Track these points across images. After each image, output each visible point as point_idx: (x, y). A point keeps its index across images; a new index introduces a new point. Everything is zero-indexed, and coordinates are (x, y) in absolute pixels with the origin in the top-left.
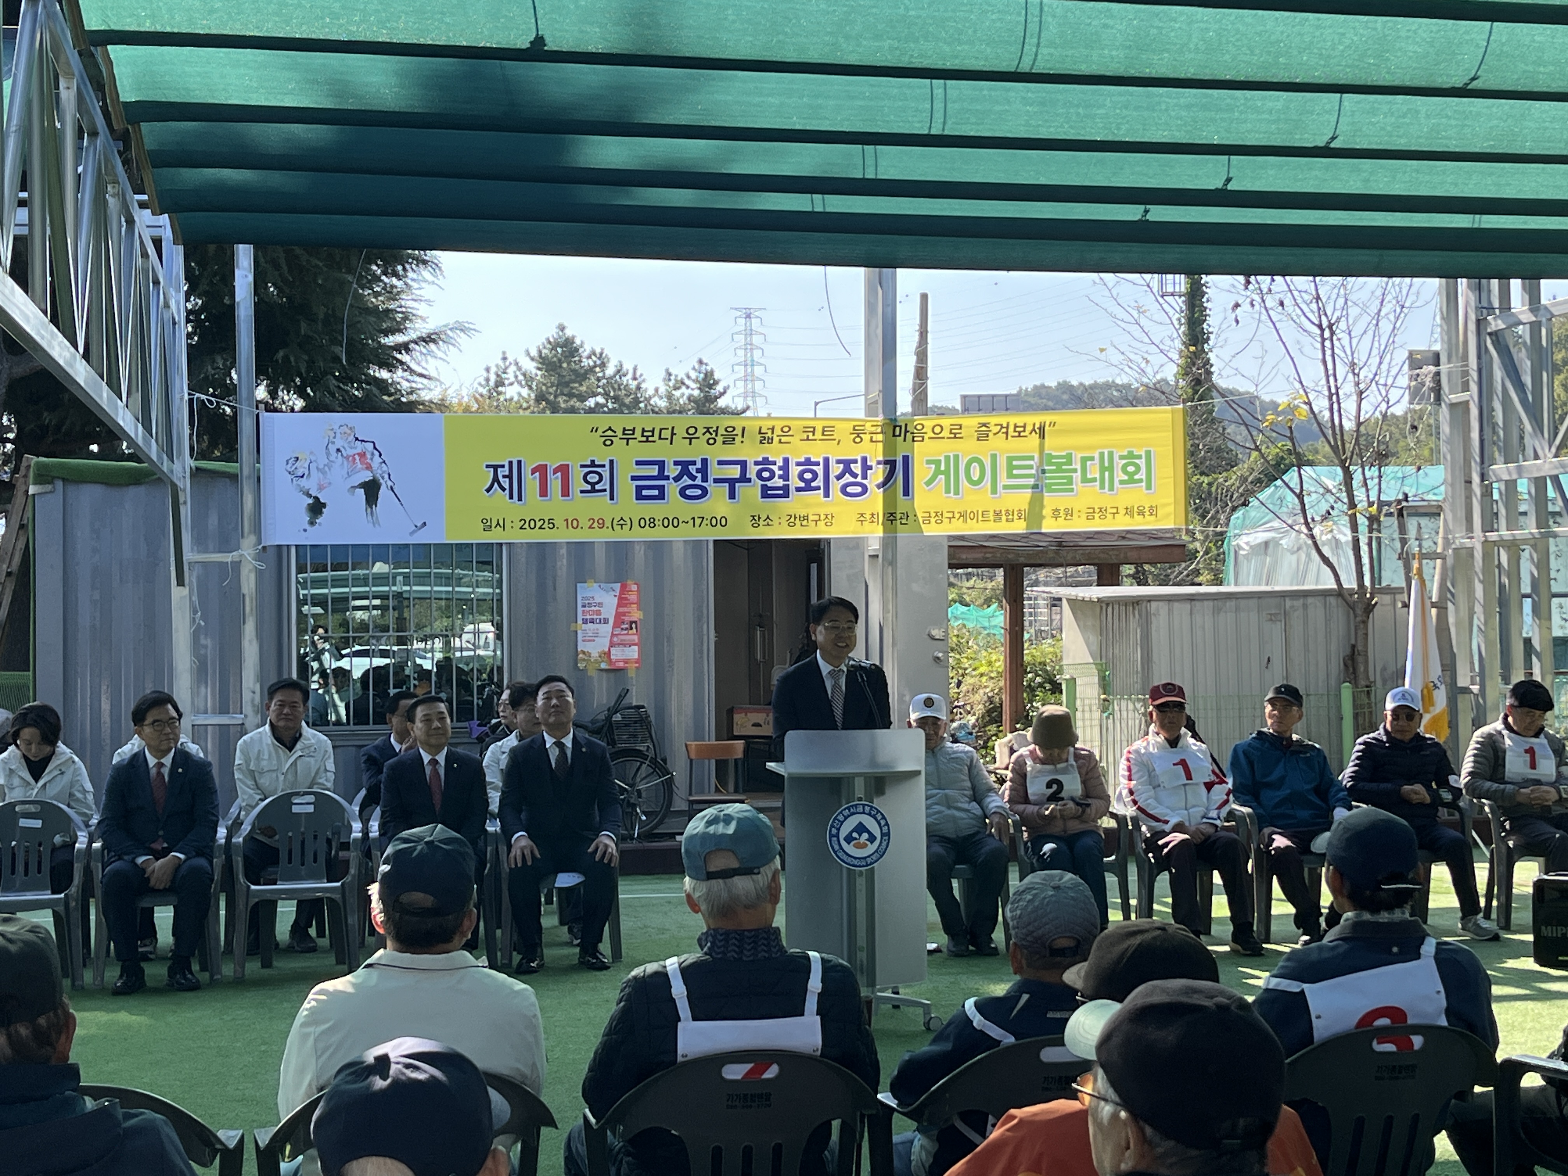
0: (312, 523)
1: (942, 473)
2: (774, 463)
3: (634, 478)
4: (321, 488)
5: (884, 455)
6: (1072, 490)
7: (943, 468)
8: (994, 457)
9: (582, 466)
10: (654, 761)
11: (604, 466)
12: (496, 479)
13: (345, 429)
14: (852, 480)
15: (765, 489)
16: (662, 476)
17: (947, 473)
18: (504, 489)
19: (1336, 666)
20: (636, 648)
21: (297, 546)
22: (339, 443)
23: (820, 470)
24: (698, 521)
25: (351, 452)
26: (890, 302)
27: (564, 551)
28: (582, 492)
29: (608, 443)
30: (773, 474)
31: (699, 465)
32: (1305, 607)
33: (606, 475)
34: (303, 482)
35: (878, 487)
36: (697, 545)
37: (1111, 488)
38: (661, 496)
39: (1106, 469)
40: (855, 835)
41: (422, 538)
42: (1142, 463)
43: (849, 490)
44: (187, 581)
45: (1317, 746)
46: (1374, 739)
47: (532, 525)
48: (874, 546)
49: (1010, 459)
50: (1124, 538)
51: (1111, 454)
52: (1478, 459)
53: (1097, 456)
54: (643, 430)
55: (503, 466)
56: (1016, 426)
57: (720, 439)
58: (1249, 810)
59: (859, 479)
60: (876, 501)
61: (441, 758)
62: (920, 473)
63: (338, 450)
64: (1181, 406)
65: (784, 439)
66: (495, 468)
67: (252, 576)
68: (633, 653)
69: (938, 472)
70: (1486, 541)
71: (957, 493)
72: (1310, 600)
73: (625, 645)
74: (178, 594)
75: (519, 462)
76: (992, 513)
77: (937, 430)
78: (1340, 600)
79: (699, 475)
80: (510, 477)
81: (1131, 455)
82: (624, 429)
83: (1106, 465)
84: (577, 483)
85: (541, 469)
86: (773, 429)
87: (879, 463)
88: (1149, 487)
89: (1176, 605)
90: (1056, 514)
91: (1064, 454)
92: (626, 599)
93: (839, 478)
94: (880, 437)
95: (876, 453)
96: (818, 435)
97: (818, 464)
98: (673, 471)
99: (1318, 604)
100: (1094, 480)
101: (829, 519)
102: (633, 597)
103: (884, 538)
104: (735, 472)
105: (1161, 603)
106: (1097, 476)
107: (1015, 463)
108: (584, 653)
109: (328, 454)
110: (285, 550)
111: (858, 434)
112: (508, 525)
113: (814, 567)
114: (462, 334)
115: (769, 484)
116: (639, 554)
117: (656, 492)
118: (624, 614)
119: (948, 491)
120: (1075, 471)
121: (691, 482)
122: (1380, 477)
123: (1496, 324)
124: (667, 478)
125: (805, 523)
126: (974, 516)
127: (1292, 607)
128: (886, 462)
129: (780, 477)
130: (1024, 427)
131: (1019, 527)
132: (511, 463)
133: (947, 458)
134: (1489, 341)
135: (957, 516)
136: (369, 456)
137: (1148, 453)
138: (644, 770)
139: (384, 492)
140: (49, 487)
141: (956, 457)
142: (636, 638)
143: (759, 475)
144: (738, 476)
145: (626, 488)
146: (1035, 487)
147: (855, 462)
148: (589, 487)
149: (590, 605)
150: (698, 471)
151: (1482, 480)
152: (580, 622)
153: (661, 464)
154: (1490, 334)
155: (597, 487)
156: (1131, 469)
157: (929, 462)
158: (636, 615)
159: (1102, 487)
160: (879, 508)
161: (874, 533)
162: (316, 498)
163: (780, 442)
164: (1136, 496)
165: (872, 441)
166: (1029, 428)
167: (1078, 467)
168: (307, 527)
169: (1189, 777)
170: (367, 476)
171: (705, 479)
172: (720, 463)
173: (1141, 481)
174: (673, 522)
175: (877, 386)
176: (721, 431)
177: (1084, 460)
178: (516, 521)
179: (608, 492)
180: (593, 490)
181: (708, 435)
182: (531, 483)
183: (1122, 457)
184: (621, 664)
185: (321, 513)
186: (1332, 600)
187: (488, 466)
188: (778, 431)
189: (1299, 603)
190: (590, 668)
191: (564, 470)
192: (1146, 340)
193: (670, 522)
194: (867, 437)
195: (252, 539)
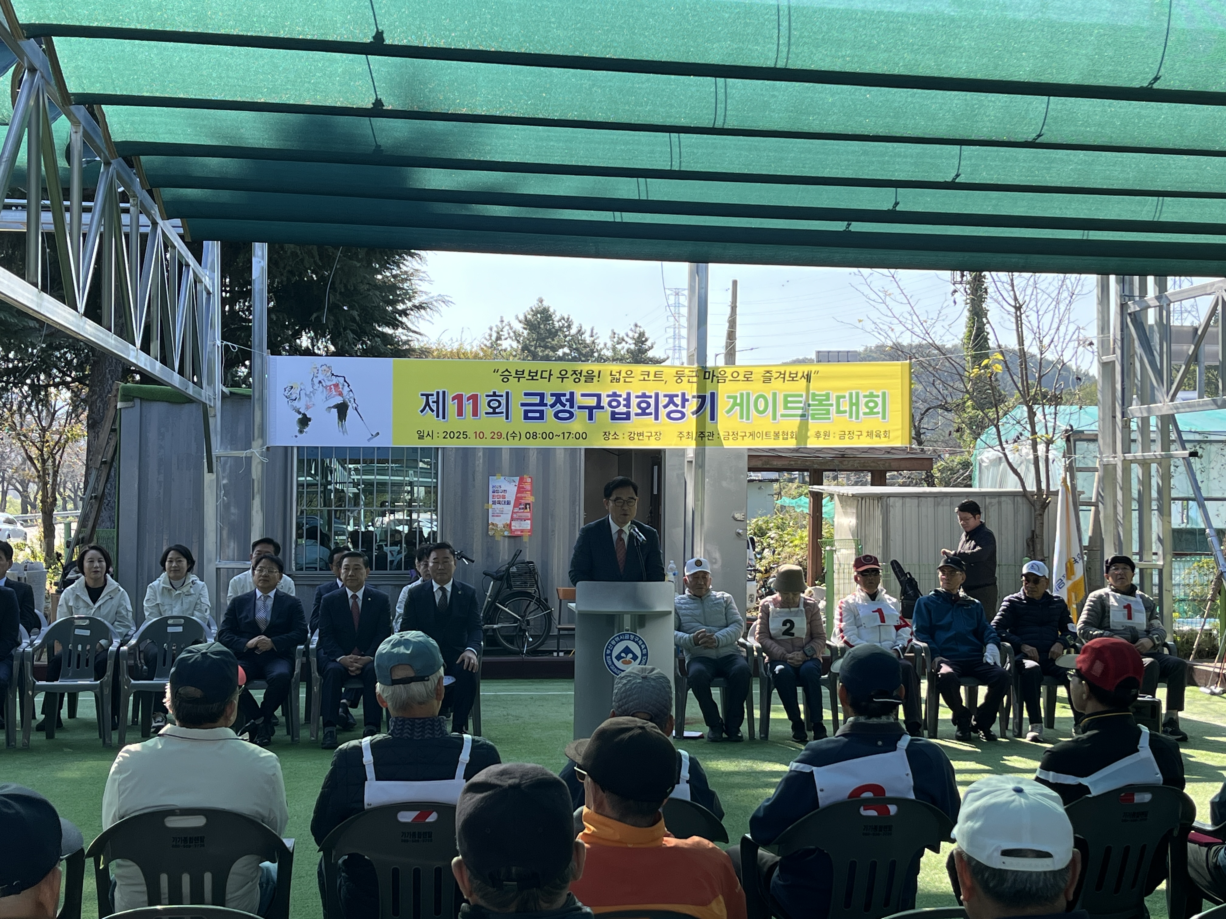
0: (301, 432)
1: (738, 405)
2: (620, 396)
3: (523, 405)
4: (307, 408)
5: (697, 392)
6: (829, 419)
7: (738, 401)
8: (774, 395)
9: (487, 396)
10: (539, 600)
11: (502, 396)
12: (427, 403)
13: (324, 367)
14: (674, 408)
15: (613, 414)
16: (542, 403)
17: (741, 405)
18: (433, 411)
19: (1021, 545)
20: (529, 522)
21: (298, 447)
22: (320, 377)
23: (652, 401)
24: (567, 435)
25: (329, 383)
26: (703, 286)
27: (481, 454)
28: (487, 413)
29: (505, 380)
30: (619, 404)
31: (568, 397)
32: (1000, 503)
33: (504, 402)
34: (295, 403)
35: (693, 413)
36: (573, 452)
37: (857, 418)
38: (541, 417)
39: (854, 404)
40: (623, 655)
41: (376, 443)
42: (879, 401)
43: (672, 415)
44: (215, 470)
45: (977, 601)
46: (1017, 598)
47: (452, 435)
48: (690, 454)
49: (786, 397)
50: (889, 452)
51: (857, 394)
52: (1120, 402)
53: (847, 395)
54: (530, 372)
55: (432, 395)
56: (790, 373)
57: (583, 379)
58: (925, 645)
59: (679, 408)
60: (690, 423)
61: (360, 594)
62: (722, 404)
63: (320, 382)
64: (908, 361)
65: (627, 380)
66: (428, 396)
67: (260, 467)
68: (527, 525)
69: (735, 404)
70: (1125, 460)
71: (748, 419)
72: (1003, 499)
73: (521, 520)
74: (209, 478)
75: (444, 393)
76: (772, 433)
77: (735, 375)
78: (1024, 499)
79: (568, 404)
80: (437, 402)
81: (871, 395)
82: (517, 371)
83: (854, 401)
84: (484, 407)
85: (459, 398)
86: (620, 373)
87: (694, 397)
88: (884, 417)
89: (908, 500)
90: (817, 435)
91: (824, 393)
92: (523, 488)
93: (665, 407)
94: (695, 379)
95: (691, 390)
96: (652, 377)
97: (650, 397)
98: (550, 400)
99: (1009, 501)
100: (845, 412)
101: (658, 435)
102: (528, 487)
103: (696, 449)
104: (593, 402)
105: (897, 499)
106: (847, 409)
107: (789, 399)
108: (493, 524)
109: (313, 384)
110: (289, 450)
111: (679, 376)
112: (435, 435)
113: (656, 468)
114: (442, 304)
115: (617, 410)
116: (533, 459)
117: (538, 415)
118: (521, 498)
119: (742, 418)
120: (832, 405)
121: (562, 408)
122: (1056, 414)
123: (1133, 307)
124: (546, 405)
125: (641, 438)
126: (760, 435)
127: (990, 503)
128: (699, 397)
129: (624, 406)
130: (797, 374)
131: (791, 444)
132: (438, 393)
133: (742, 395)
134: (1129, 320)
135: (748, 434)
136: (341, 386)
137: (884, 394)
138: (533, 606)
139: (350, 412)
140: (130, 404)
141: (748, 394)
142: (529, 515)
143: (610, 404)
144: (595, 404)
145: (517, 412)
146: (803, 416)
147: (677, 396)
148: (491, 411)
149: (497, 492)
150: (567, 400)
151: (1123, 417)
152: (491, 503)
153: (542, 396)
154: (1130, 314)
155: (497, 410)
156: (871, 405)
157: (729, 397)
158: (530, 499)
159: (851, 417)
160: (693, 429)
161: (690, 446)
162: (304, 415)
163: (625, 381)
164: (874, 423)
165: (689, 382)
166: (800, 375)
167: (834, 403)
168: (298, 434)
169: (883, 620)
170: (339, 400)
171: (572, 406)
172: (583, 395)
173: (878, 413)
174: (550, 435)
175: (694, 344)
176: (584, 373)
177: (838, 398)
178: (441, 433)
179: (504, 414)
180: (494, 413)
181: (575, 376)
182: (452, 407)
183: (865, 396)
184: (519, 533)
185: (307, 425)
186: (1019, 499)
187: (422, 395)
188: (623, 374)
189: (995, 501)
190: (496, 534)
191: (474, 398)
192: (890, 314)
193: (547, 436)
194: (685, 379)
195: (260, 441)
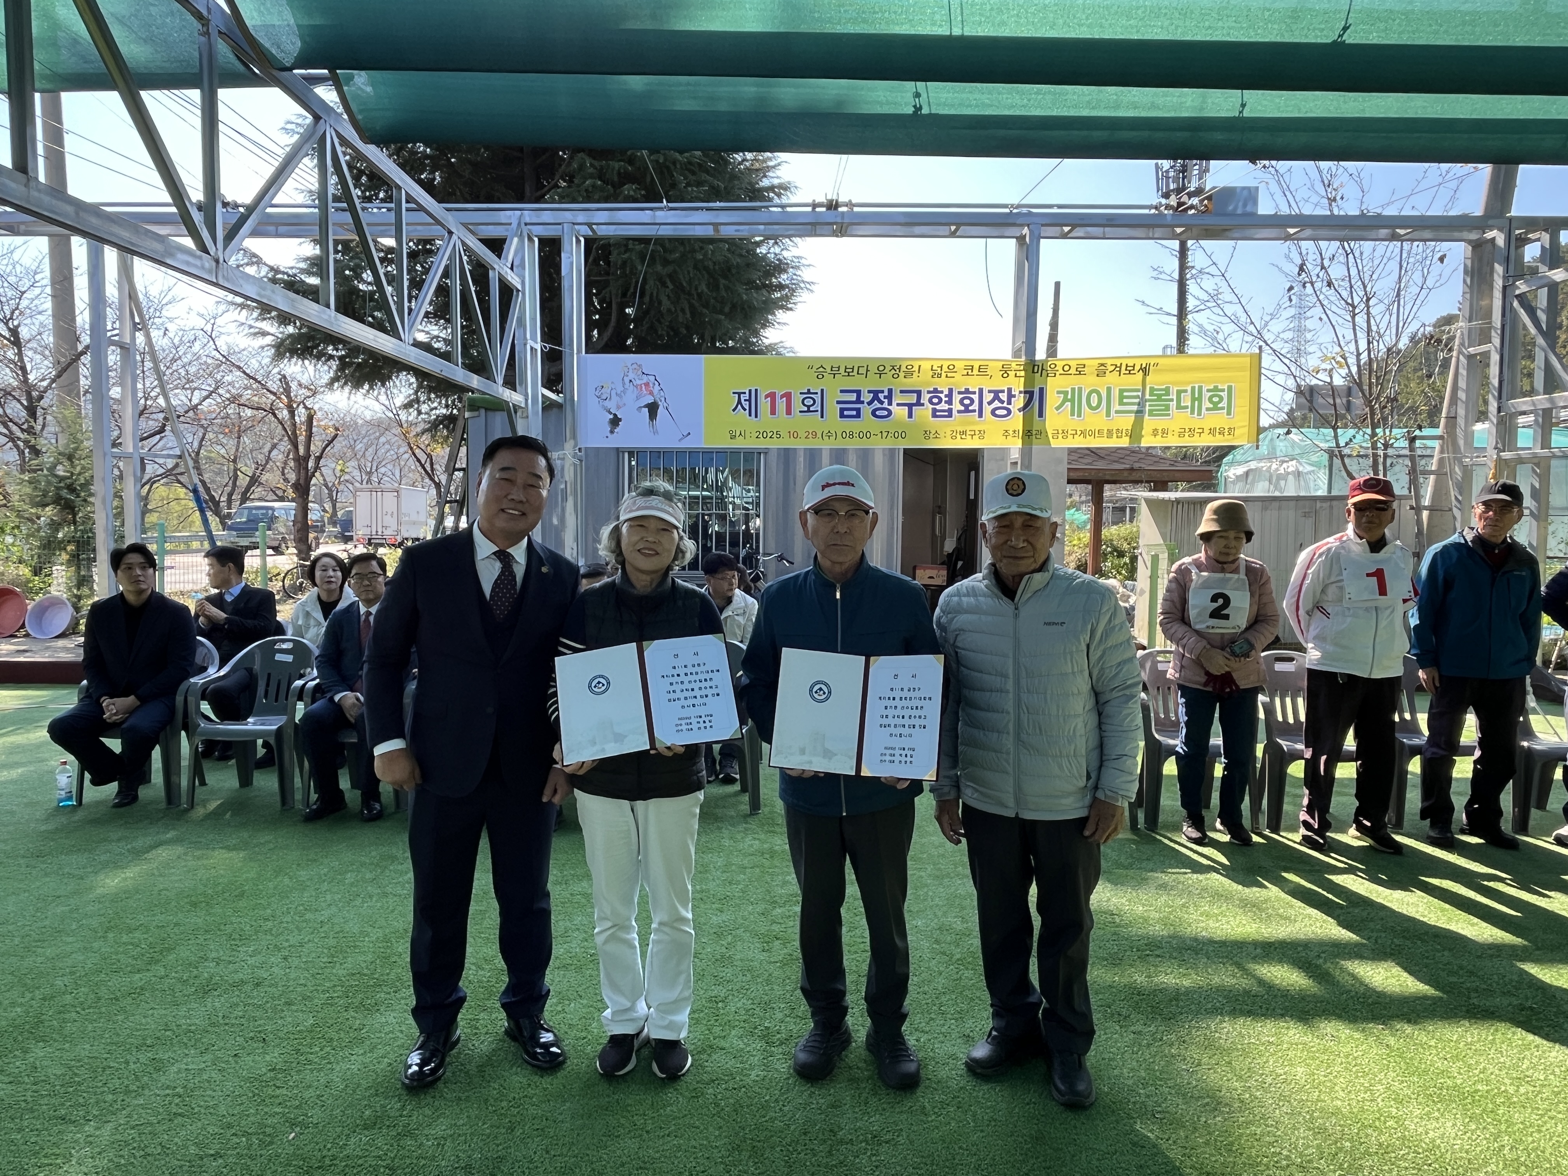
1: (1068, 400)
2: (942, 392)
3: (838, 402)
5: (1025, 387)
6: (1169, 415)
7: (1069, 397)
8: (1109, 390)
9: (801, 393)
11: (816, 393)
12: (739, 402)
13: (635, 366)
14: (1000, 405)
15: (934, 411)
16: (859, 401)
17: (1072, 401)
18: (745, 410)
22: (631, 376)
23: (976, 397)
24: (885, 434)
25: (639, 382)
26: (1034, 272)
28: (801, 412)
29: (820, 376)
30: (940, 400)
31: (886, 394)
32: (1331, 507)
33: (818, 400)
34: (607, 404)
35: (1019, 410)
36: (891, 453)
37: (1199, 414)
38: (858, 416)
39: (1196, 399)
41: (688, 444)
42: (1224, 394)
43: (998, 412)
47: (765, 435)
48: (1015, 455)
49: (1121, 391)
51: (1200, 388)
52: (1496, 394)
53: (1189, 389)
54: (846, 367)
55: (745, 393)
56: (1127, 366)
57: (902, 374)
59: (1005, 405)
60: (1017, 421)
62: (1052, 400)
63: (631, 381)
65: (949, 374)
66: (739, 394)
67: (572, 468)
69: (1065, 400)
71: (1079, 415)
75: (756, 390)
76: (1105, 431)
77: (1066, 368)
79: (886, 401)
80: (749, 400)
81: (1216, 389)
82: (832, 366)
83: (1196, 396)
84: (797, 406)
85: (772, 396)
86: (942, 367)
87: (1021, 392)
88: (1229, 413)
90: (1155, 433)
91: (1163, 387)
93: (990, 403)
94: (1023, 373)
95: (1018, 385)
96: (976, 372)
97: (974, 393)
98: (867, 397)
100: (1187, 407)
101: (980, 434)
103: (1022, 449)
104: (913, 399)
106: (1189, 404)
107: (1125, 394)
109: (624, 384)
111: (1005, 371)
112: (748, 435)
113: (973, 473)
115: (938, 407)
117: (854, 413)
119: (1072, 414)
120: (1172, 400)
121: (880, 406)
123: (1522, 287)
124: (863, 402)
125: (963, 437)
126: (1092, 433)
128: (1025, 392)
129: (946, 402)
130: (1134, 367)
131: (1124, 442)
132: (750, 391)
133: (1073, 390)
134: (1515, 303)
135: (1079, 432)
136: (651, 385)
137: (1230, 388)
139: (661, 411)
140: (476, 413)
141: (1080, 389)
143: (930, 401)
144: (915, 401)
145: (832, 409)
146: (1138, 412)
147: (1003, 391)
148: (805, 409)
150: (885, 397)
151: (1501, 410)
153: (858, 393)
154: (1516, 296)
155: (812, 409)
156: (1216, 399)
157: (1058, 392)
159: (1192, 412)
160: (1019, 427)
161: (1015, 445)
163: (947, 376)
164: (1218, 420)
165: (1016, 376)
166: (1137, 368)
167: (1175, 397)
170: (650, 400)
172: (902, 392)
173: (1223, 408)
174: (867, 435)
175: (1022, 338)
176: (903, 368)
177: (1179, 392)
178: (754, 432)
179: (819, 413)
180: (809, 411)
181: (893, 371)
183: (1208, 391)
187: (734, 393)
188: (945, 369)
189: (1326, 505)
191: (788, 396)
192: (1221, 313)
193: (863, 435)
194: (1012, 374)
195: (572, 442)
